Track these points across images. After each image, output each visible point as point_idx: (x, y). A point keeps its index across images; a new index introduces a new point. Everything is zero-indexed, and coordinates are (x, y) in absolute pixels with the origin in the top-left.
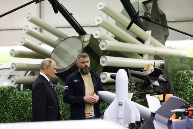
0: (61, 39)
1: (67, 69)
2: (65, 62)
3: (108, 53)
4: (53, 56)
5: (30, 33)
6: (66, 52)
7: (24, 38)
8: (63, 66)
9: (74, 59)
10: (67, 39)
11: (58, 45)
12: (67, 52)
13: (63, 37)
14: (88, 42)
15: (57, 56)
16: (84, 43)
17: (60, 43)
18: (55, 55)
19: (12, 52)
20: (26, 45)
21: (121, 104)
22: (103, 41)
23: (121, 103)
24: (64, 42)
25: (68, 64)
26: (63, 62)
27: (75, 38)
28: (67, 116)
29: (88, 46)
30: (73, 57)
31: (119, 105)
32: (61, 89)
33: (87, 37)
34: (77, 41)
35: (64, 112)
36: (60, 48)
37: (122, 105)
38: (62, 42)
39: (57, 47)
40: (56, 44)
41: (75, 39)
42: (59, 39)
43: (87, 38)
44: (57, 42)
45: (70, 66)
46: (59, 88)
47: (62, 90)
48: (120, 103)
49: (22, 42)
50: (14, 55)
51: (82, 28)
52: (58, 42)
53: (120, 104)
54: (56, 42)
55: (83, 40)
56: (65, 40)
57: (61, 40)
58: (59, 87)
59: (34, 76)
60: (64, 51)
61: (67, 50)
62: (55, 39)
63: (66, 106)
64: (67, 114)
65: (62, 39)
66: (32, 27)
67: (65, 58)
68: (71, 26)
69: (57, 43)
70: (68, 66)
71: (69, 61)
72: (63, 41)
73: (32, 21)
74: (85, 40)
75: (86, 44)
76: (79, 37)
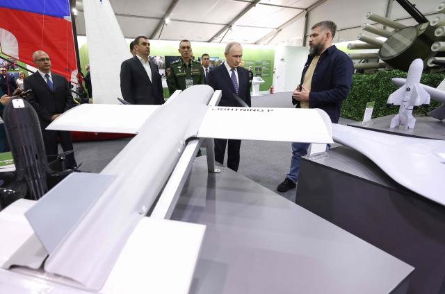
4: (385, 46)
5: (367, 29)
7: (361, 34)
14: (424, 30)
16: (419, 32)
20: (362, 39)
29: (423, 34)
39: (391, 38)
42: (394, 31)
43: (424, 26)
49: (359, 37)
50: (350, 48)
51: (424, 17)
53: (408, 90)
66: (369, 23)
68: (411, 16)
73: (371, 18)
74: (421, 29)
75: (421, 33)
76: (416, 26)
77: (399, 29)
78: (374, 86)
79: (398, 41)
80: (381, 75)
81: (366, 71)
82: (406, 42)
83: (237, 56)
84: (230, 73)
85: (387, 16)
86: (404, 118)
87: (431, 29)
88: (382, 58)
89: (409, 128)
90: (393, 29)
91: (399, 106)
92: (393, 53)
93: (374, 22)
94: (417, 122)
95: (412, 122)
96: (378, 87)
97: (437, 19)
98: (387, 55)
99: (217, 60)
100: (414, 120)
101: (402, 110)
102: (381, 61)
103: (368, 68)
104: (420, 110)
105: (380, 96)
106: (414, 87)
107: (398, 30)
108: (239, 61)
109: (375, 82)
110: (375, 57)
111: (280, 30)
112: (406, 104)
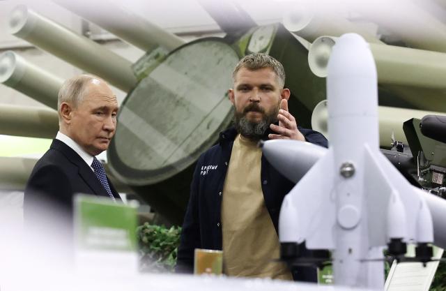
0: (155, 52)
2: (174, 140)
6: (178, 102)
8: (165, 157)
9: (208, 128)
10: (183, 50)
11: (144, 75)
12: (182, 99)
15: (140, 121)
17: (152, 68)
21: (348, 169)
22: (323, 41)
23: (351, 166)
24: (170, 63)
25: (184, 146)
26: (168, 142)
27: (214, 44)
30: (205, 118)
31: (343, 175)
32: (156, 238)
33: (261, 38)
34: (221, 55)
36: (154, 88)
37: (352, 173)
38: (163, 66)
40: (138, 73)
41: (214, 48)
44: (140, 64)
45: (193, 155)
46: (147, 235)
47: (158, 240)
48: (344, 166)
52: (147, 65)
54: (137, 67)
55: (243, 50)
56: (172, 56)
57: (157, 56)
58: (148, 231)
61: (181, 94)
65: (161, 51)
67: (175, 125)
69: (141, 67)
70: (186, 155)
71: (190, 135)
72: (165, 58)
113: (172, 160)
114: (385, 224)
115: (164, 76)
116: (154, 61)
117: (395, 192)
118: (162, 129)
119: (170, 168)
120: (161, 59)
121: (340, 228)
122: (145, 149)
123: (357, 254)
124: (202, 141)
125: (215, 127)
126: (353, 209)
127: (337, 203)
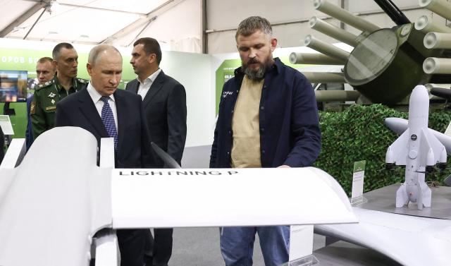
1: (370, 80)
2: (369, 68)
3: (442, 52)
4: (352, 60)
5: (319, 28)
7: (310, 36)
8: (365, 75)
10: (375, 33)
11: (360, 42)
13: (368, 30)
14: (408, 36)
15: (357, 60)
16: (400, 39)
17: (363, 40)
18: (354, 58)
19: (293, 56)
20: (313, 46)
22: (430, 34)
23: (416, 136)
24: (370, 38)
25: (373, 71)
26: (367, 69)
28: (365, 148)
29: (406, 43)
30: (382, 60)
31: (412, 139)
34: (390, 35)
35: (362, 142)
36: (363, 47)
37: (416, 139)
38: (367, 39)
39: (359, 46)
40: (357, 42)
41: (387, 32)
42: (362, 34)
43: (406, 30)
44: (359, 37)
45: (376, 75)
48: (413, 136)
49: (306, 42)
50: (295, 61)
51: (401, 13)
52: (361, 38)
53: (414, 138)
54: (357, 39)
55: (399, 34)
56: (371, 35)
59: (326, 89)
60: (369, 51)
62: (356, 32)
63: (364, 134)
64: (366, 146)
66: (320, 17)
67: (370, 63)
68: (382, 11)
70: (373, 75)
72: (368, 36)
73: (322, 9)
74: (403, 33)
75: (404, 40)
76: (394, 29)
77: (369, 31)
78: (346, 134)
79: (372, 54)
80: (354, 114)
81: (326, 106)
82: (384, 54)
83: (111, 72)
84: (99, 107)
85: (343, 6)
86: (415, 187)
87: (417, 36)
88: (351, 81)
89: (424, 207)
90: (361, 32)
91: (403, 167)
92: (367, 73)
93: (325, 16)
94: (434, 195)
95: (427, 194)
96: (353, 136)
97: (423, 20)
98: (359, 77)
99: (24, 77)
100: (429, 191)
101: (410, 174)
102: (348, 87)
103: (329, 100)
104: (435, 174)
105: (360, 153)
106: (422, 134)
107: (367, 33)
108: (115, 81)
109: (347, 126)
110: (338, 80)
111: (155, 19)
112: (414, 163)
113: (368, 76)
114: (426, 160)
115: (368, 43)
116: (364, 37)
117: (431, 149)
118: (365, 64)
119: (367, 79)
120: (366, 36)
121: (409, 158)
122: (358, 71)
123: (414, 169)
124: (379, 70)
125: (385, 64)
126: (415, 151)
127: (409, 149)
